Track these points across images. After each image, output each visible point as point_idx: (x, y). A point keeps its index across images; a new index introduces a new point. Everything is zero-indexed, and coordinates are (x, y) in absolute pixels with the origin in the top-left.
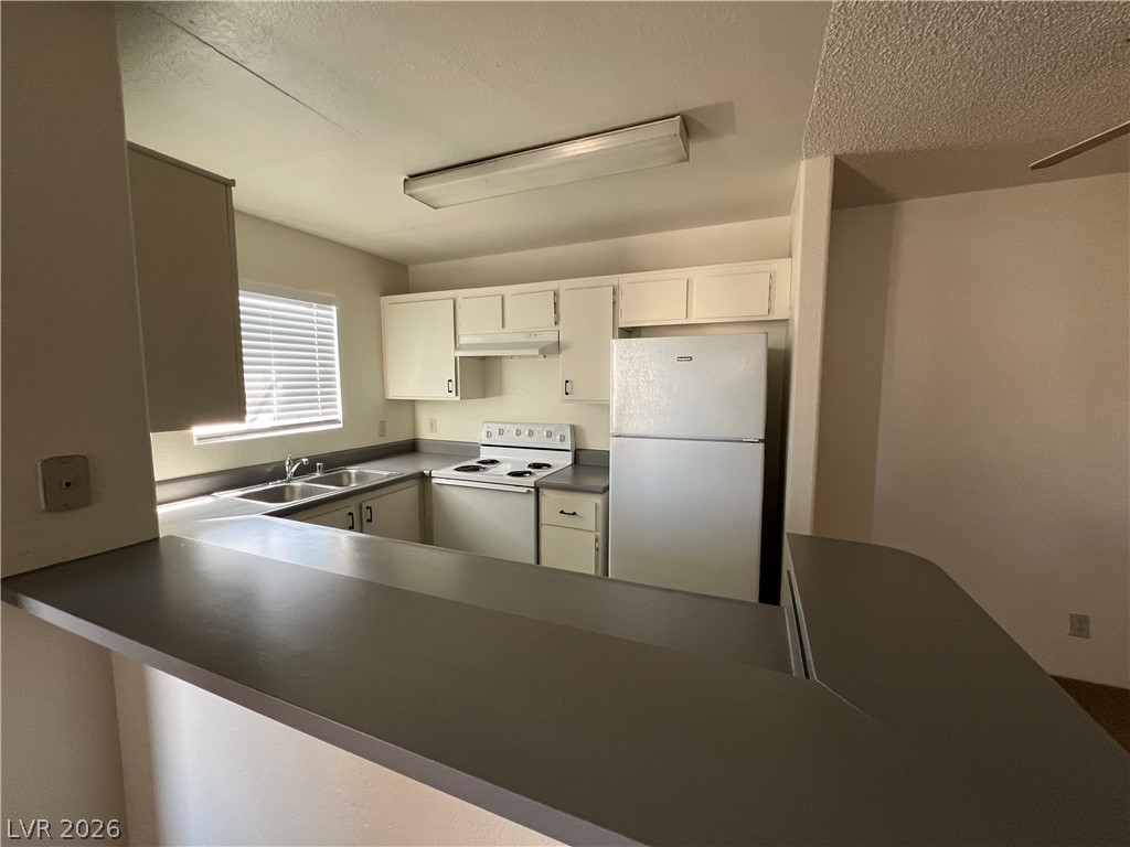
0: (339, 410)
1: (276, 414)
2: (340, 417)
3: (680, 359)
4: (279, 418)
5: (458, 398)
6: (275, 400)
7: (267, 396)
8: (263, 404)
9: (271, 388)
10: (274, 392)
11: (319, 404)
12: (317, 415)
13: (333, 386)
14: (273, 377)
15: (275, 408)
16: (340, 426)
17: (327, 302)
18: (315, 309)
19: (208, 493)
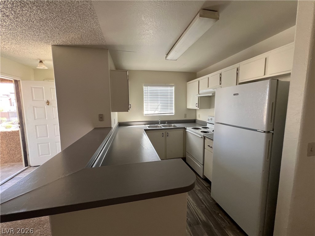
0: (174, 110)
1: (159, 111)
2: (174, 112)
3: (234, 95)
4: (160, 112)
5: (199, 109)
6: (159, 108)
7: (158, 107)
8: (157, 109)
9: (158, 105)
10: (159, 106)
11: (169, 109)
12: (168, 111)
13: (173, 105)
14: (159, 103)
15: (159, 109)
16: (174, 114)
17: (172, 86)
18: (169, 88)
19: (145, 125)
